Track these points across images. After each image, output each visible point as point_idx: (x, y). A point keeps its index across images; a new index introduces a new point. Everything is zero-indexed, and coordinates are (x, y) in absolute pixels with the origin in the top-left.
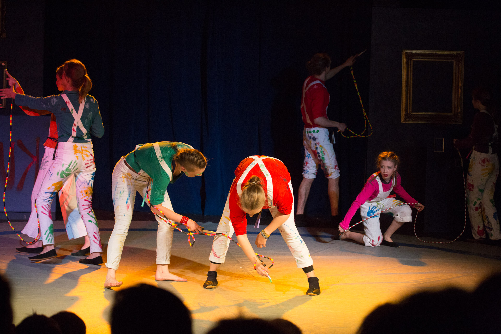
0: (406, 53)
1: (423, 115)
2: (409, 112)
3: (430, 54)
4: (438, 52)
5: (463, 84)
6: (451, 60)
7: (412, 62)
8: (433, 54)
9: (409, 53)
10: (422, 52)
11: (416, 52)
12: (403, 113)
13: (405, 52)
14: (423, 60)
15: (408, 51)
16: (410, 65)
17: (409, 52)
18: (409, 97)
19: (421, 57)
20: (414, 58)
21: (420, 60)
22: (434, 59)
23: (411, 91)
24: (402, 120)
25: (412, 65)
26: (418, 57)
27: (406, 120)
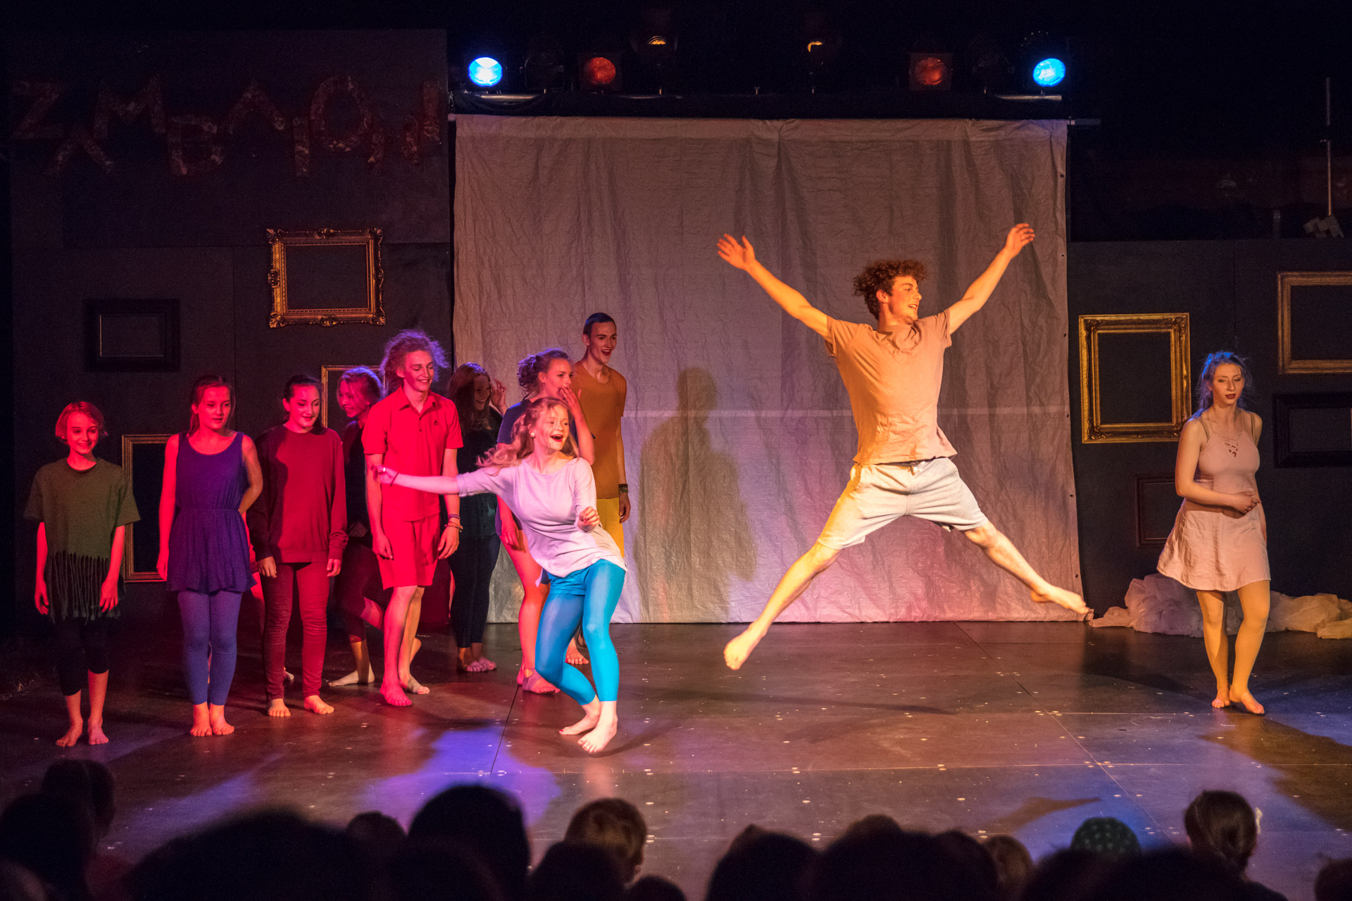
0: (1086, 321)
1: (1121, 428)
2: (1095, 425)
3: (1127, 320)
4: (1144, 317)
5: (1189, 370)
6: (1165, 330)
7: (1096, 337)
8: (1131, 320)
9: (1091, 320)
11: (1103, 318)
12: (1086, 426)
13: (1082, 320)
14: (1116, 331)
15: (1089, 317)
16: (1092, 342)
18: (1094, 397)
19: (1113, 327)
20: (1099, 329)
21: (1111, 332)
22: (1136, 329)
23: (1098, 388)
24: (1085, 439)
25: (1097, 342)
26: (1107, 327)
27: (1093, 438)
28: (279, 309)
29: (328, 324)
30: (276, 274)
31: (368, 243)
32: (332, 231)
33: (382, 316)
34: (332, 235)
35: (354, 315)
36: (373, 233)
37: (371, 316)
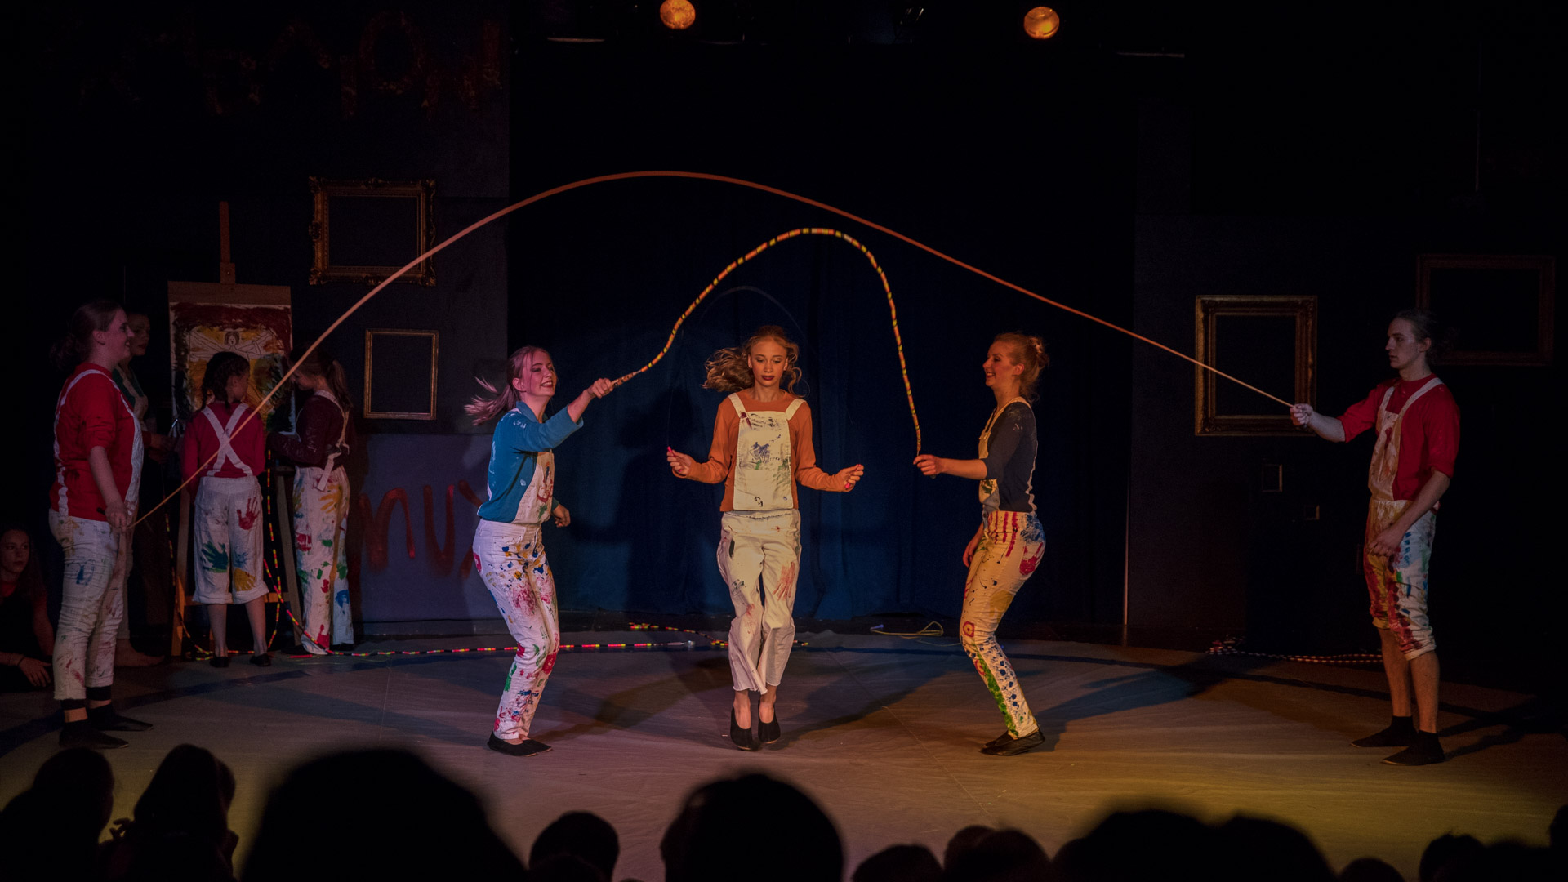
0: (1203, 302)
1: (1239, 420)
2: (1210, 416)
3: (1249, 302)
4: (1266, 299)
5: (1316, 358)
6: (1290, 314)
7: (1215, 319)
8: (1255, 301)
9: (1210, 301)
10: (1233, 299)
11: (1222, 299)
12: (1199, 417)
13: (1199, 301)
14: (1235, 314)
16: (1210, 325)
17: (1208, 299)
18: (1210, 385)
19: (1232, 309)
20: (1218, 311)
21: (1230, 314)
22: (1258, 312)
23: (1214, 375)
24: (1198, 430)
25: (1214, 325)
26: (1227, 308)
27: (1207, 430)
28: (320, 265)
29: (373, 283)
30: (318, 226)
31: (419, 196)
32: (380, 181)
33: (434, 276)
34: (380, 185)
36: (425, 185)
37: (420, 276)
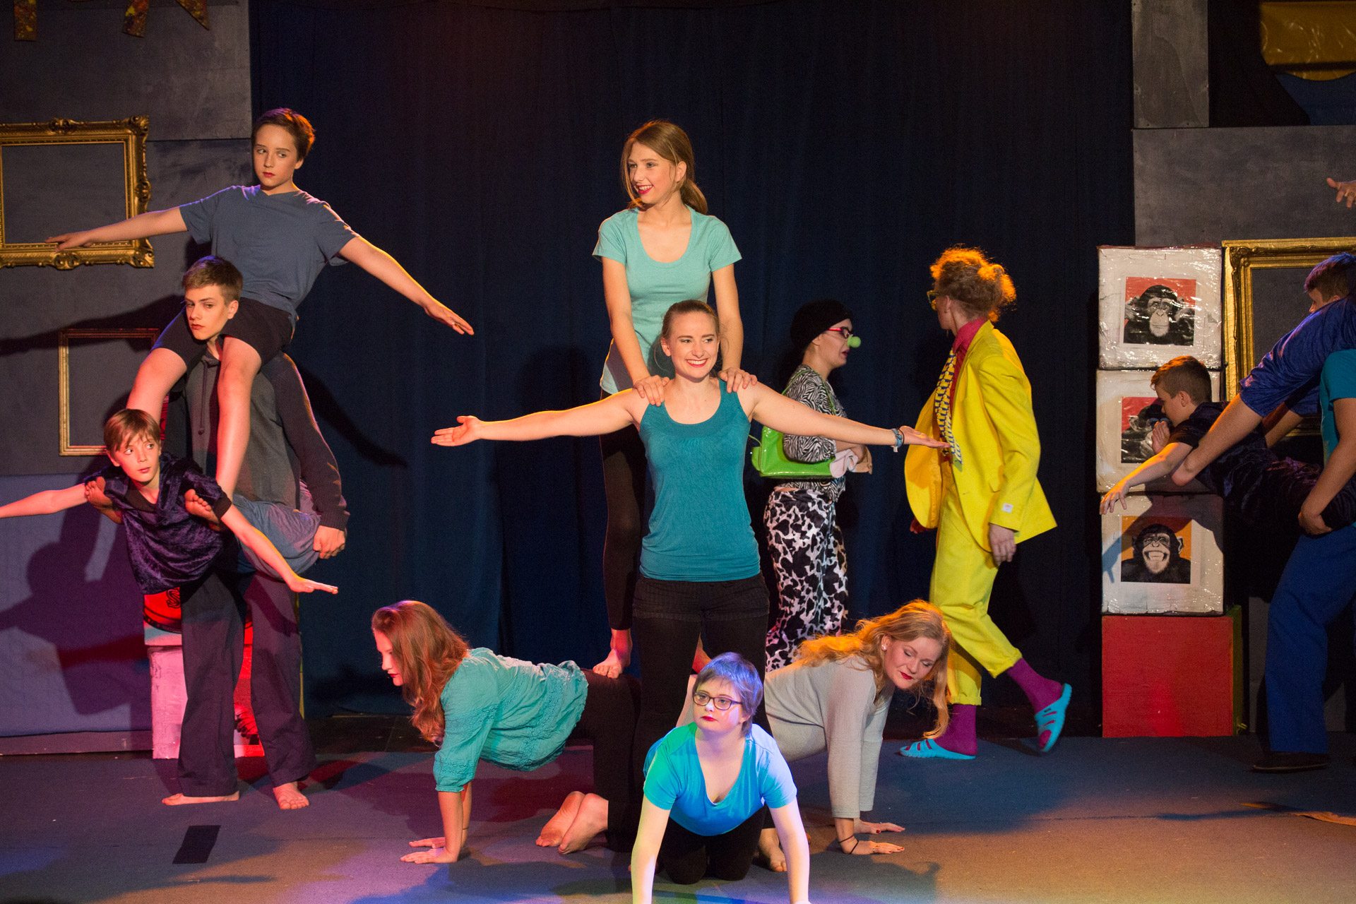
0: (1232, 249)
3: (1296, 247)
7: (1249, 271)
8: (1301, 247)
9: (1241, 248)
10: (1272, 244)
11: (1259, 245)
13: (1228, 249)
14: (1278, 265)
15: (1238, 244)
16: (1242, 281)
19: (1273, 258)
20: (1255, 262)
21: (1270, 266)
23: (1251, 353)
25: (1249, 282)
26: (1265, 258)
29: (67, 266)
31: (127, 140)
32: (71, 122)
33: (150, 252)
34: (73, 128)
35: (106, 252)
36: (133, 125)
37: (132, 252)
